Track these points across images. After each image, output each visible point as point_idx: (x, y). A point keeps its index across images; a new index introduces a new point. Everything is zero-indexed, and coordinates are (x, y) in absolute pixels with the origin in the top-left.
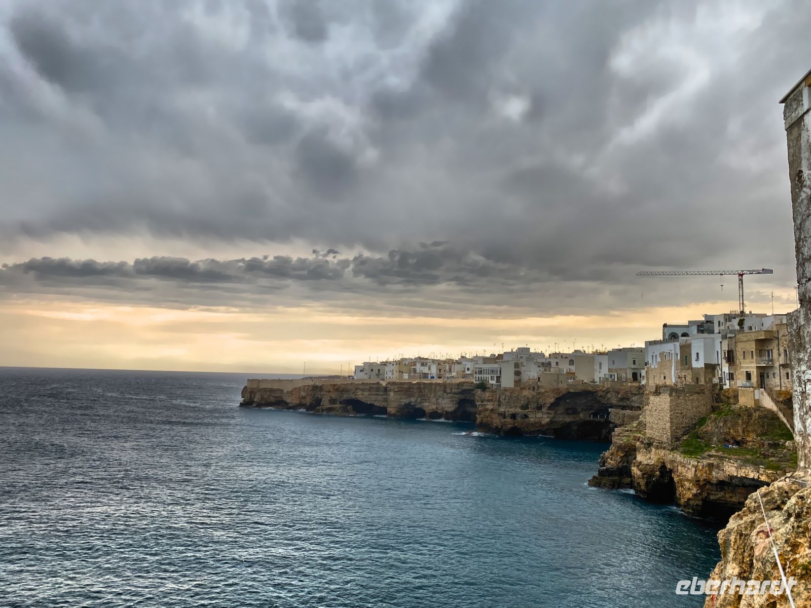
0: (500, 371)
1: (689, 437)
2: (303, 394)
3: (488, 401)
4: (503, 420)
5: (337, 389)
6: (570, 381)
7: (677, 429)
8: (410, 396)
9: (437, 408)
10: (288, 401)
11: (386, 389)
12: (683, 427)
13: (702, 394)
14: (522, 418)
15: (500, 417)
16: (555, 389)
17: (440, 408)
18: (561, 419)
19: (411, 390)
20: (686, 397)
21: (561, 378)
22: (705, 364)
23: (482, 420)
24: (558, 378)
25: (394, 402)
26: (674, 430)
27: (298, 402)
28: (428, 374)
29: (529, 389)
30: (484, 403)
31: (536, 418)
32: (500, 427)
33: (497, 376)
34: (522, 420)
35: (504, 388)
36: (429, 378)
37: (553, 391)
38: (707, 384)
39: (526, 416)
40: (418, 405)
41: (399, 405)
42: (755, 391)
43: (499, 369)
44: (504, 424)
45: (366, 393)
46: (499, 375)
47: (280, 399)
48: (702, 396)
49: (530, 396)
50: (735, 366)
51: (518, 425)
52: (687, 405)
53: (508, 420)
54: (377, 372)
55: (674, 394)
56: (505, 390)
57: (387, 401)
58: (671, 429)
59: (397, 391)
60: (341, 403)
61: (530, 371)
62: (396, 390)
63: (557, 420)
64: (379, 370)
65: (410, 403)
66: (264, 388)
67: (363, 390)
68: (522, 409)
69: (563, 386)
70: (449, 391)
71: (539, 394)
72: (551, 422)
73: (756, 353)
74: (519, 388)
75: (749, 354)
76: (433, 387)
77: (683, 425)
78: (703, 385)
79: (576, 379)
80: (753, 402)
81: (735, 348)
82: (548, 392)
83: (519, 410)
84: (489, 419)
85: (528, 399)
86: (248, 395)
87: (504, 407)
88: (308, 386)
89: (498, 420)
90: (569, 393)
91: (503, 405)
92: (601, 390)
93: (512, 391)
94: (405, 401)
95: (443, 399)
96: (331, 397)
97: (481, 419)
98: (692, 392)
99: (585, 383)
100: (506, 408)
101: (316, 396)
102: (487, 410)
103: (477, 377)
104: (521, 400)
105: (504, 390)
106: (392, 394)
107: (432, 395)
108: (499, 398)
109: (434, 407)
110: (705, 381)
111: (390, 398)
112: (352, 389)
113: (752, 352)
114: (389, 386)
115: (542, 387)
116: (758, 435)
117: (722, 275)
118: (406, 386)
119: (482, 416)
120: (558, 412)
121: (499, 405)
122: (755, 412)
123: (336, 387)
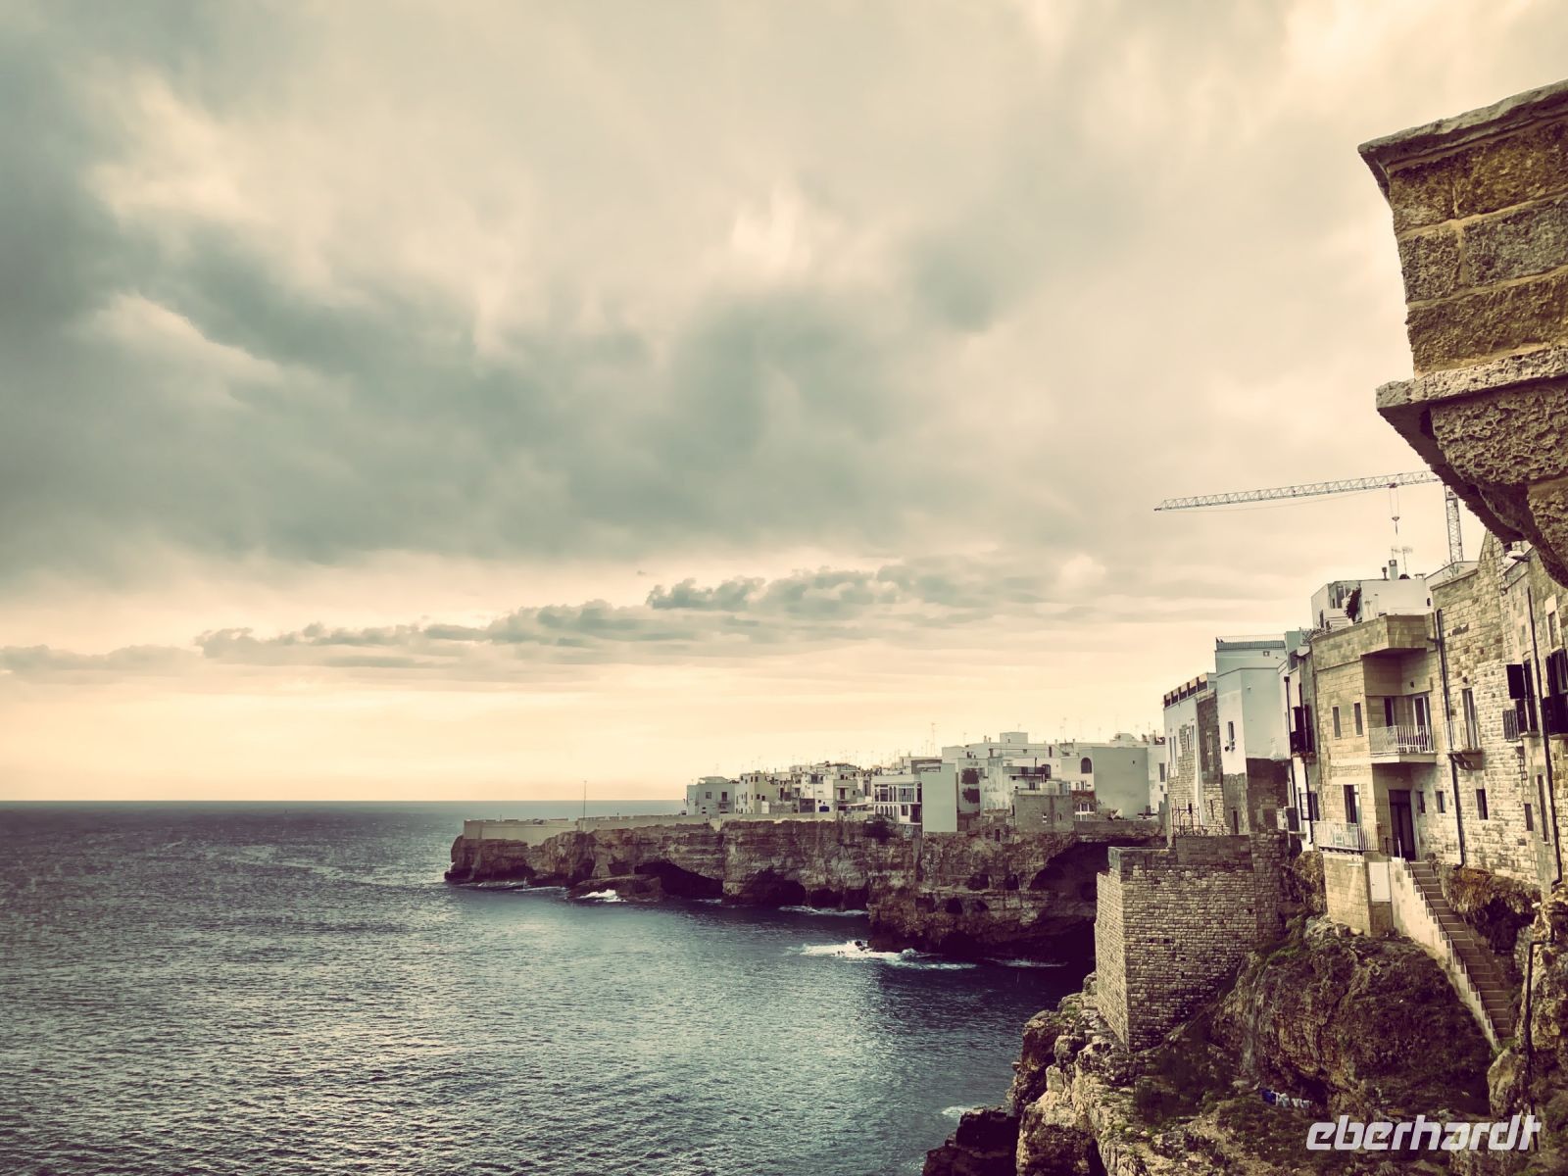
0: (920, 791)
1: (1186, 1033)
2: (562, 851)
3: (894, 867)
4: (929, 916)
5: (627, 839)
6: (1081, 813)
7: (1150, 998)
8: (771, 853)
9: (828, 881)
10: (536, 868)
11: (721, 837)
12: (1175, 992)
13: (1240, 872)
14: (975, 910)
15: (920, 909)
16: (1045, 836)
17: (834, 881)
18: (1070, 912)
19: (771, 838)
20: (1184, 884)
21: (1059, 805)
22: (1249, 761)
23: (878, 915)
24: (1052, 806)
25: (739, 867)
26: (1141, 1003)
27: (554, 871)
28: (813, 801)
29: (987, 835)
30: (884, 873)
31: (1005, 909)
32: (921, 934)
33: (912, 805)
34: (977, 914)
35: (931, 833)
36: (817, 809)
37: (1041, 839)
38: (1261, 831)
39: (982, 906)
40: (790, 875)
41: (747, 876)
42: (1372, 865)
43: (915, 788)
44: (930, 926)
45: (683, 849)
46: (916, 802)
47: (521, 864)
48: (1244, 878)
49: (990, 854)
50: (1318, 765)
51: (966, 928)
52: (1186, 911)
53: (941, 915)
54: (720, 798)
55: (1137, 872)
56: (933, 840)
57: (724, 867)
58: (1129, 999)
59: (742, 844)
60: (638, 870)
61: (995, 790)
62: (740, 840)
63: (1062, 914)
64: (724, 795)
65: (771, 869)
66: (487, 840)
67: (677, 841)
68: (971, 887)
69: (1064, 827)
70: (847, 841)
71: (1008, 847)
72: (1044, 920)
73: (1370, 711)
74: (963, 834)
75: (1349, 714)
76: (818, 831)
77: (1173, 985)
78: (1245, 838)
79: (1099, 807)
80: (1366, 913)
81: (1313, 697)
82: (1030, 843)
83: (962, 890)
84: (895, 913)
85: (984, 861)
86: (462, 855)
87: (930, 882)
88: (569, 834)
89: (916, 916)
90: (1079, 844)
91: (927, 879)
92: (1156, 836)
93: (949, 841)
94: (759, 866)
95: (840, 859)
96: (614, 858)
97: (875, 912)
98: (1204, 863)
99: (1118, 818)
100: (935, 884)
101: (586, 856)
102: (890, 890)
103: (879, 806)
104: (969, 865)
105: (930, 840)
106: (733, 849)
107: (816, 852)
108: (920, 858)
109: (822, 879)
110: (1253, 824)
111: (730, 858)
112: (658, 839)
113: (1358, 706)
114: (727, 830)
115: (1015, 829)
116: (1366, 1066)
117: (1393, 486)
118: (761, 831)
119: (879, 906)
120: (1062, 894)
121: (919, 879)
122: (1361, 958)
123: (625, 836)
